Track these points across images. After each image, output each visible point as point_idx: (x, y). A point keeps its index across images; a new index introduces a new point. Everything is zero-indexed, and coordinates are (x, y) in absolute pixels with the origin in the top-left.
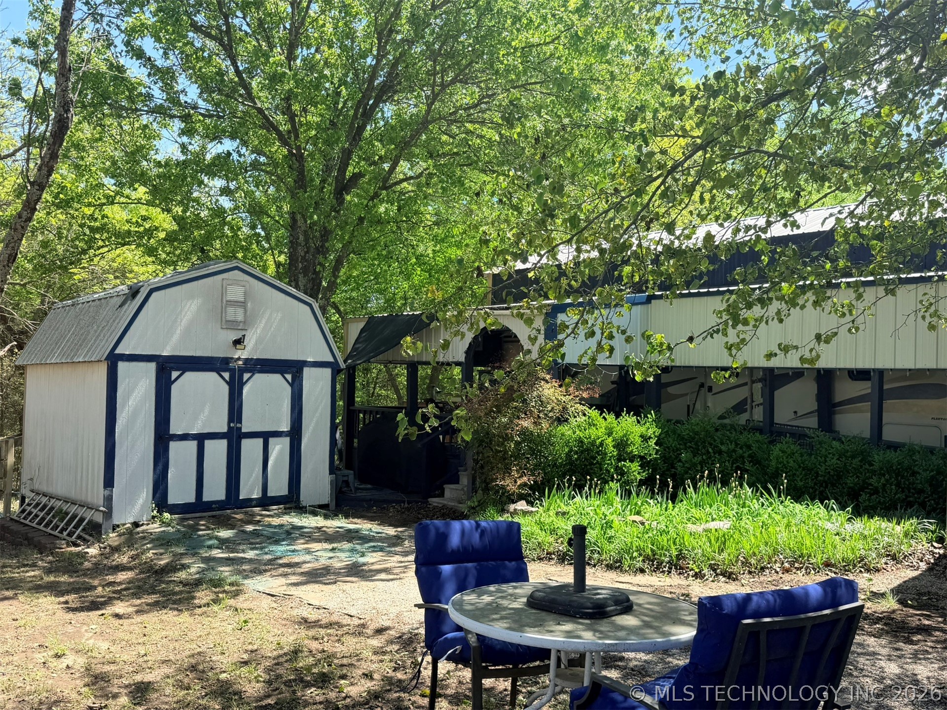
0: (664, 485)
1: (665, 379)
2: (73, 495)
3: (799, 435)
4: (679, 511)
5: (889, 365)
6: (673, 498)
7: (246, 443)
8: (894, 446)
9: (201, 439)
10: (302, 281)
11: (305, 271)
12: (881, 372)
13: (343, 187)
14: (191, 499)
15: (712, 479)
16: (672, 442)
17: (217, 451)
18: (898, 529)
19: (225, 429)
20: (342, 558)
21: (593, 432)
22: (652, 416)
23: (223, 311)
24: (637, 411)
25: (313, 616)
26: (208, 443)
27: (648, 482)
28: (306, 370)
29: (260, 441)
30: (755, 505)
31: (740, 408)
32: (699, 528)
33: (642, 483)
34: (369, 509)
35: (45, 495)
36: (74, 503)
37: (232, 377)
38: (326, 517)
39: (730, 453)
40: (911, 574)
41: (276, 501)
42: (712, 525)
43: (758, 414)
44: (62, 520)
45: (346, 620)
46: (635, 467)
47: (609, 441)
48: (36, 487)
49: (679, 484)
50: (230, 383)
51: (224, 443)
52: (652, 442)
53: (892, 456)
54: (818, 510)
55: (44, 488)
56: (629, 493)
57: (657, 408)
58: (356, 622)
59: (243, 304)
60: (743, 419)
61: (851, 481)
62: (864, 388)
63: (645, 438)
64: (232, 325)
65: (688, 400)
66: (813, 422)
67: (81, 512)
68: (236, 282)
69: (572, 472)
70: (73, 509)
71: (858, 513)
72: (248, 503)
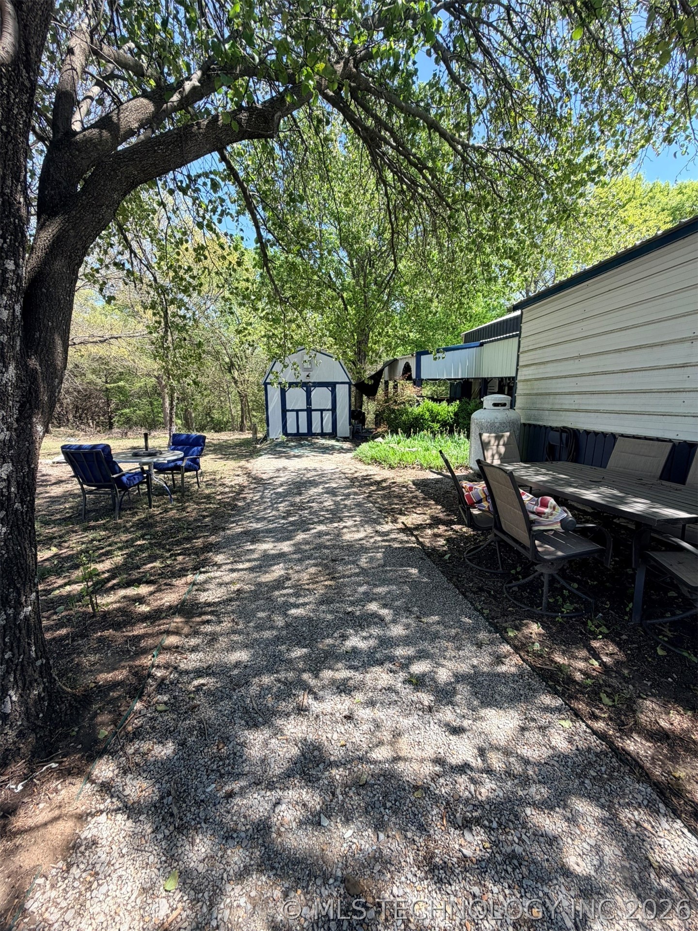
7: (313, 413)
9: (297, 411)
14: (295, 432)
17: (303, 416)
19: (306, 408)
23: (303, 364)
26: (300, 413)
28: (338, 385)
29: (319, 412)
37: (307, 389)
38: (345, 443)
41: (326, 434)
50: (307, 391)
51: (306, 413)
59: (310, 361)
64: (306, 370)
72: (315, 434)
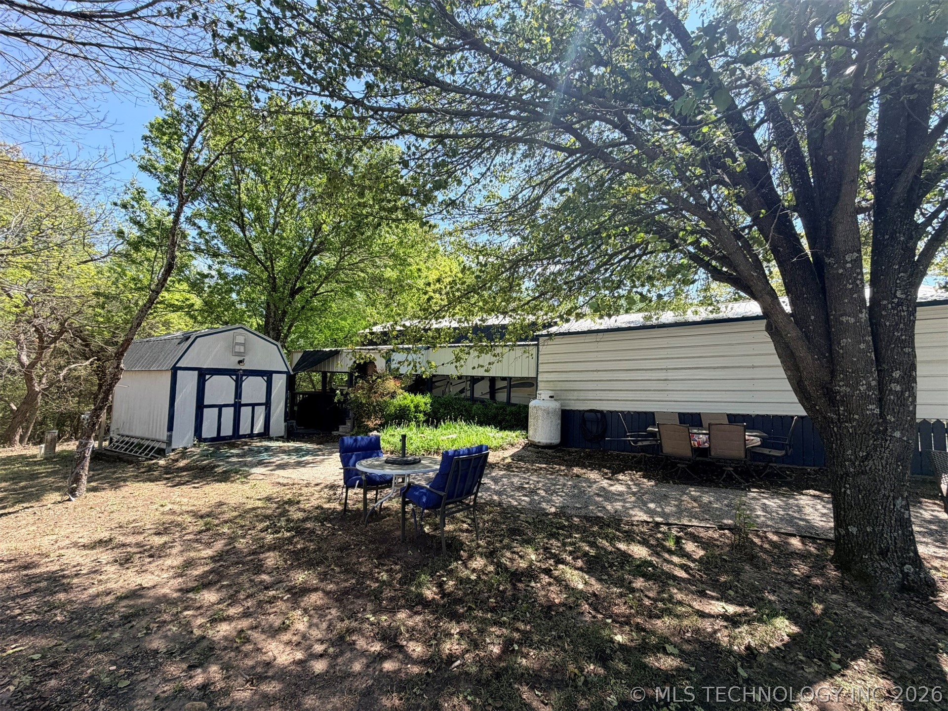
0: (433, 422)
1: (434, 380)
2: (147, 436)
3: (482, 401)
4: (438, 432)
5: (513, 375)
6: (436, 427)
7: (243, 409)
8: (515, 405)
9: (220, 407)
10: (271, 333)
11: (273, 329)
12: (511, 378)
13: (294, 292)
14: (215, 435)
15: (451, 419)
16: (436, 405)
17: (228, 413)
18: (514, 435)
19: (233, 402)
20: (294, 459)
21: (406, 401)
22: (429, 395)
23: (234, 347)
24: (423, 393)
25: (285, 481)
27: (427, 421)
28: (274, 375)
29: (250, 408)
30: (466, 428)
31: (462, 391)
32: (445, 438)
33: (424, 422)
34: (303, 437)
35: (127, 436)
36: (148, 440)
37: (237, 378)
38: (284, 442)
39: (458, 409)
40: (517, 450)
41: (258, 435)
42: (450, 436)
43: (469, 394)
44: (140, 449)
45: (301, 482)
46: (421, 415)
47: (412, 405)
48: (121, 432)
49: (438, 421)
50: (236, 381)
51: (232, 409)
52: (429, 405)
53: (513, 408)
54: (488, 429)
55: (127, 433)
56: (419, 426)
57: (431, 391)
58: (305, 482)
59: (244, 344)
60: (463, 395)
61: (499, 418)
62: (505, 384)
63: (426, 404)
64: (239, 354)
65: (443, 388)
66: (488, 396)
67: (152, 444)
68: (241, 334)
69: (396, 418)
70: (147, 443)
71: (501, 429)
72: (244, 436)
